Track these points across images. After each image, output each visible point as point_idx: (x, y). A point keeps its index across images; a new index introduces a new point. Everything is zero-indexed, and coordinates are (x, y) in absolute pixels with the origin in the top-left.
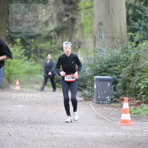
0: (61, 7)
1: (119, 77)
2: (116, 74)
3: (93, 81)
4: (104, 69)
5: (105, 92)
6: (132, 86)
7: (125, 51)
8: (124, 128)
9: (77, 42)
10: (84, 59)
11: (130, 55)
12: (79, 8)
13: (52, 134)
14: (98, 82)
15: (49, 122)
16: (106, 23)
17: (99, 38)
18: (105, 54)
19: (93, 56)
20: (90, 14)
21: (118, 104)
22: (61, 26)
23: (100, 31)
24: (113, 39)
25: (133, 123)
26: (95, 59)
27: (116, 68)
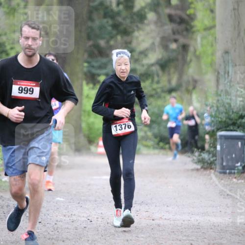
0: (166, 27)
3: (216, 140)
4: (233, 121)
5: (234, 156)
9: (190, 79)
13: (153, 220)
14: (223, 140)
15: (149, 201)
16: (235, 51)
17: (225, 73)
18: (234, 98)
19: (215, 101)
20: (210, 38)
23: (226, 63)
26: (219, 105)
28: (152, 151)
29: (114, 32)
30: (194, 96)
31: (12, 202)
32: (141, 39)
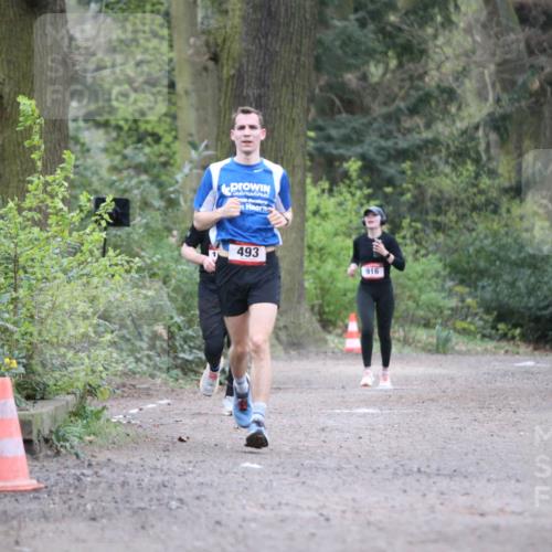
0: (512, 37)
13: (482, 515)
15: (471, 469)
22: (507, 107)
28: (479, 345)
31: (133, 474)
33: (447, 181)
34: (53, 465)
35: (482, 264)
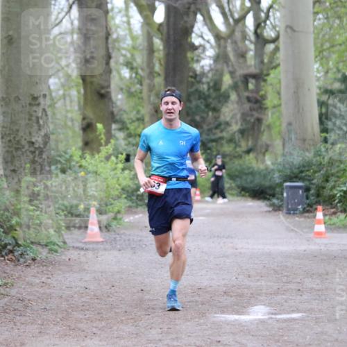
0: (245, 106)
1: (312, 184)
2: (309, 180)
3: (283, 189)
4: (295, 175)
5: (296, 201)
6: (326, 193)
7: (318, 154)
8: (318, 241)
9: (264, 144)
10: (272, 164)
11: (324, 158)
12: (265, 106)
13: (236, 249)
14: (288, 189)
15: (233, 235)
16: (296, 122)
17: (289, 139)
18: (296, 158)
19: (282, 160)
20: (277, 114)
21: (311, 214)
22: (244, 126)
23: (289, 131)
24: (304, 140)
25: (328, 235)
26: (285, 163)
27: (308, 173)
28: (236, 198)
29: (206, 110)
30: (267, 157)
31: (131, 237)
32: (227, 114)
33: (227, 149)
34: (108, 234)
35: (237, 173)
